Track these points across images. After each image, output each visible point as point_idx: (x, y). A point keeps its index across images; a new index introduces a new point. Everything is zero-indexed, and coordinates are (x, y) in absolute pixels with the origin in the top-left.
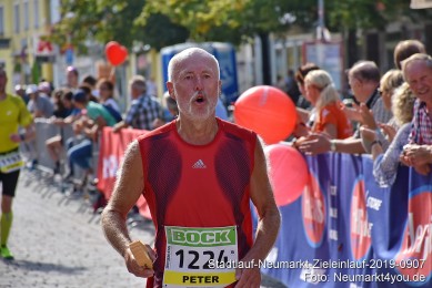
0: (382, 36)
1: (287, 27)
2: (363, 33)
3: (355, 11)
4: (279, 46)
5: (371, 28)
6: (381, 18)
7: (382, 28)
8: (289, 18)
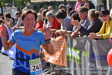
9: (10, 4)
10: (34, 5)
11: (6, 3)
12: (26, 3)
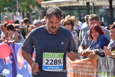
0: (31, 14)
1: (6, 11)
2: (26, 13)
3: (24, 7)
4: (3, 16)
5: (28, 12)
6: (31, 9)
7: (31, 12)
8: (6, 8)
9: (11, 9)
10: (43, 10)
11: (5, 7)
12: (32, 7)
